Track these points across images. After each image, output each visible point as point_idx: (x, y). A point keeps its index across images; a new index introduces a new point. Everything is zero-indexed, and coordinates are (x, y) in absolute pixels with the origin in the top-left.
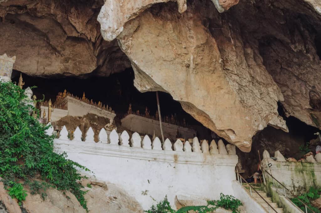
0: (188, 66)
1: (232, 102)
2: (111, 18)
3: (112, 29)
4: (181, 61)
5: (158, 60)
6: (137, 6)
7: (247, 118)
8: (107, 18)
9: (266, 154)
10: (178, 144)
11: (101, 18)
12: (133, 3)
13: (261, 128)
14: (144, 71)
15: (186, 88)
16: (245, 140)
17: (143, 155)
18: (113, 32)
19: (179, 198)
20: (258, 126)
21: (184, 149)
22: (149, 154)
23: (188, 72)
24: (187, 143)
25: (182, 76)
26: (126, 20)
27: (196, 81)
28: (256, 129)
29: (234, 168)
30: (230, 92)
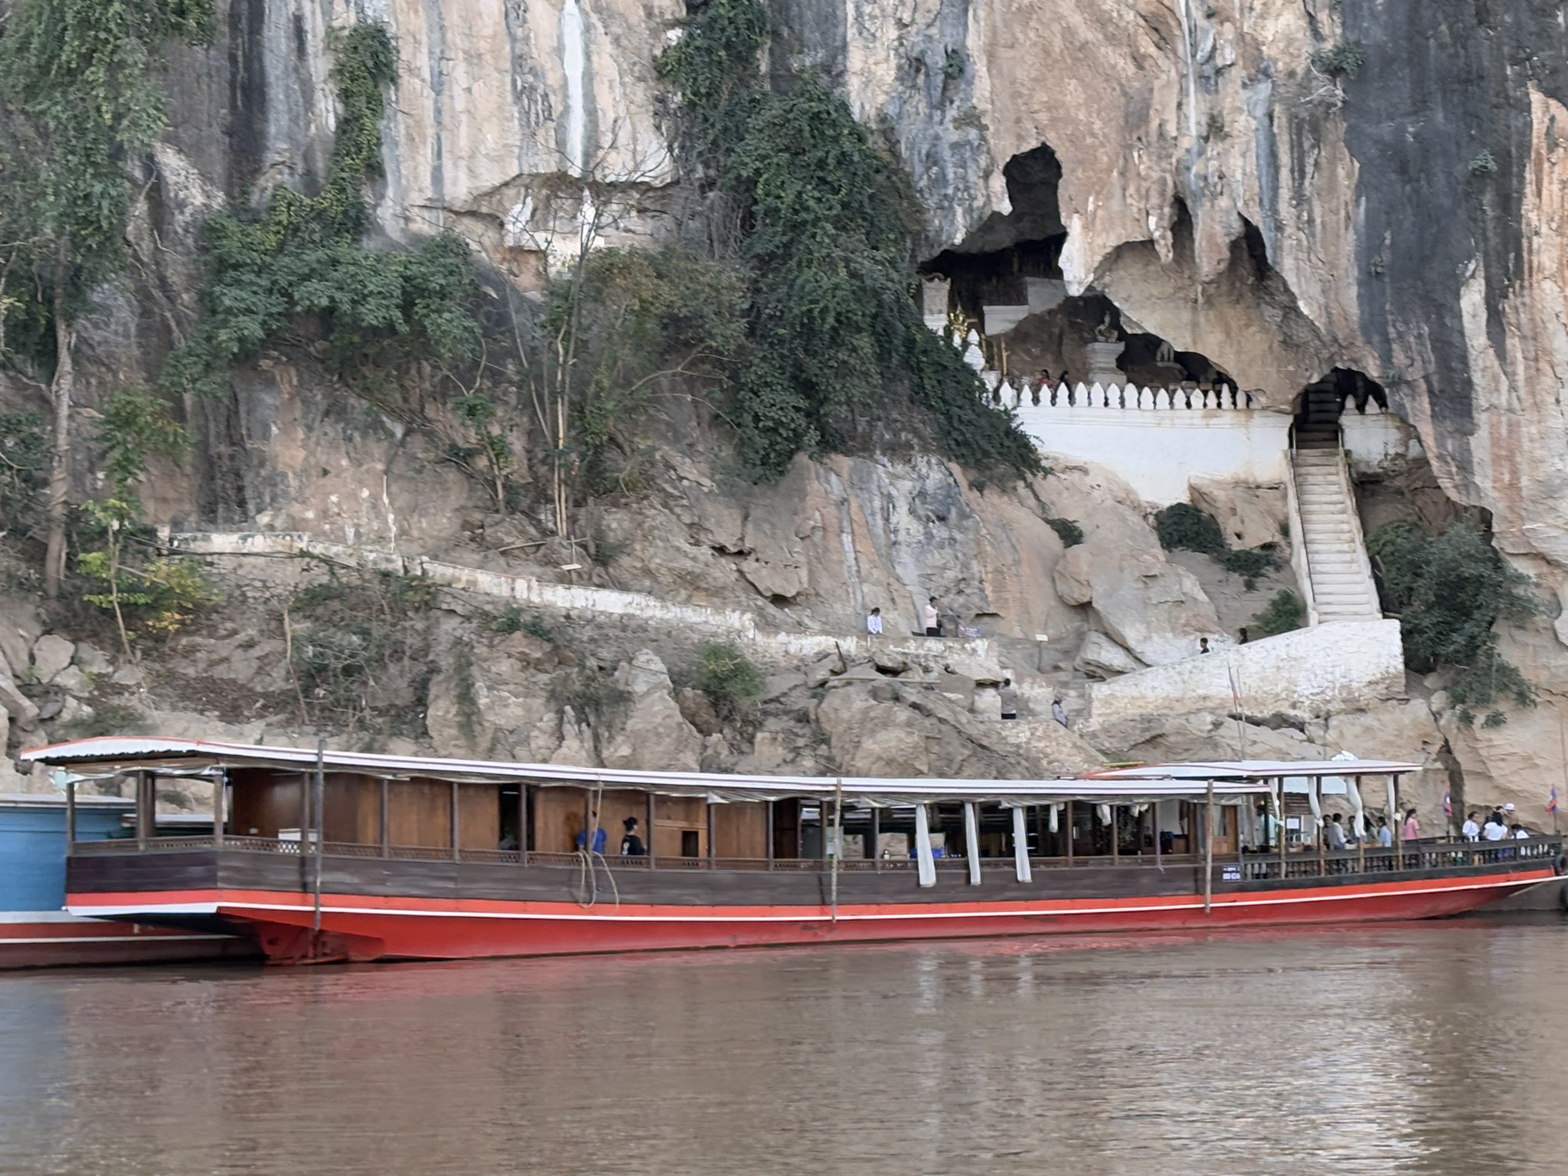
0: (1196, 301)
1: (1266, 346)
2: (1075, 262)
3: (1078, 279)
4: (1182, 295)
5: (1149, 299)
6: (1111, 244)
8: (1072, 263)
9: (1350, 403)
10: (1197, 396)
11: (1063, 261)
13: (1315, 380)
14: (1130, 316)
15: (1193, 331)
17: (1141, 421)
18: (1080, 283)
19: (1193, 481)
20: (1310, 377)
21: (1205, 405)
22: (1149, 417)
23: (1195, 309)
24: (1212, 395)
25: (1186, 316)
26: (1096, 264)
27: (1208, 321)
28: (1305, 382)
29: (1286, 431)
30: (1265, 330)
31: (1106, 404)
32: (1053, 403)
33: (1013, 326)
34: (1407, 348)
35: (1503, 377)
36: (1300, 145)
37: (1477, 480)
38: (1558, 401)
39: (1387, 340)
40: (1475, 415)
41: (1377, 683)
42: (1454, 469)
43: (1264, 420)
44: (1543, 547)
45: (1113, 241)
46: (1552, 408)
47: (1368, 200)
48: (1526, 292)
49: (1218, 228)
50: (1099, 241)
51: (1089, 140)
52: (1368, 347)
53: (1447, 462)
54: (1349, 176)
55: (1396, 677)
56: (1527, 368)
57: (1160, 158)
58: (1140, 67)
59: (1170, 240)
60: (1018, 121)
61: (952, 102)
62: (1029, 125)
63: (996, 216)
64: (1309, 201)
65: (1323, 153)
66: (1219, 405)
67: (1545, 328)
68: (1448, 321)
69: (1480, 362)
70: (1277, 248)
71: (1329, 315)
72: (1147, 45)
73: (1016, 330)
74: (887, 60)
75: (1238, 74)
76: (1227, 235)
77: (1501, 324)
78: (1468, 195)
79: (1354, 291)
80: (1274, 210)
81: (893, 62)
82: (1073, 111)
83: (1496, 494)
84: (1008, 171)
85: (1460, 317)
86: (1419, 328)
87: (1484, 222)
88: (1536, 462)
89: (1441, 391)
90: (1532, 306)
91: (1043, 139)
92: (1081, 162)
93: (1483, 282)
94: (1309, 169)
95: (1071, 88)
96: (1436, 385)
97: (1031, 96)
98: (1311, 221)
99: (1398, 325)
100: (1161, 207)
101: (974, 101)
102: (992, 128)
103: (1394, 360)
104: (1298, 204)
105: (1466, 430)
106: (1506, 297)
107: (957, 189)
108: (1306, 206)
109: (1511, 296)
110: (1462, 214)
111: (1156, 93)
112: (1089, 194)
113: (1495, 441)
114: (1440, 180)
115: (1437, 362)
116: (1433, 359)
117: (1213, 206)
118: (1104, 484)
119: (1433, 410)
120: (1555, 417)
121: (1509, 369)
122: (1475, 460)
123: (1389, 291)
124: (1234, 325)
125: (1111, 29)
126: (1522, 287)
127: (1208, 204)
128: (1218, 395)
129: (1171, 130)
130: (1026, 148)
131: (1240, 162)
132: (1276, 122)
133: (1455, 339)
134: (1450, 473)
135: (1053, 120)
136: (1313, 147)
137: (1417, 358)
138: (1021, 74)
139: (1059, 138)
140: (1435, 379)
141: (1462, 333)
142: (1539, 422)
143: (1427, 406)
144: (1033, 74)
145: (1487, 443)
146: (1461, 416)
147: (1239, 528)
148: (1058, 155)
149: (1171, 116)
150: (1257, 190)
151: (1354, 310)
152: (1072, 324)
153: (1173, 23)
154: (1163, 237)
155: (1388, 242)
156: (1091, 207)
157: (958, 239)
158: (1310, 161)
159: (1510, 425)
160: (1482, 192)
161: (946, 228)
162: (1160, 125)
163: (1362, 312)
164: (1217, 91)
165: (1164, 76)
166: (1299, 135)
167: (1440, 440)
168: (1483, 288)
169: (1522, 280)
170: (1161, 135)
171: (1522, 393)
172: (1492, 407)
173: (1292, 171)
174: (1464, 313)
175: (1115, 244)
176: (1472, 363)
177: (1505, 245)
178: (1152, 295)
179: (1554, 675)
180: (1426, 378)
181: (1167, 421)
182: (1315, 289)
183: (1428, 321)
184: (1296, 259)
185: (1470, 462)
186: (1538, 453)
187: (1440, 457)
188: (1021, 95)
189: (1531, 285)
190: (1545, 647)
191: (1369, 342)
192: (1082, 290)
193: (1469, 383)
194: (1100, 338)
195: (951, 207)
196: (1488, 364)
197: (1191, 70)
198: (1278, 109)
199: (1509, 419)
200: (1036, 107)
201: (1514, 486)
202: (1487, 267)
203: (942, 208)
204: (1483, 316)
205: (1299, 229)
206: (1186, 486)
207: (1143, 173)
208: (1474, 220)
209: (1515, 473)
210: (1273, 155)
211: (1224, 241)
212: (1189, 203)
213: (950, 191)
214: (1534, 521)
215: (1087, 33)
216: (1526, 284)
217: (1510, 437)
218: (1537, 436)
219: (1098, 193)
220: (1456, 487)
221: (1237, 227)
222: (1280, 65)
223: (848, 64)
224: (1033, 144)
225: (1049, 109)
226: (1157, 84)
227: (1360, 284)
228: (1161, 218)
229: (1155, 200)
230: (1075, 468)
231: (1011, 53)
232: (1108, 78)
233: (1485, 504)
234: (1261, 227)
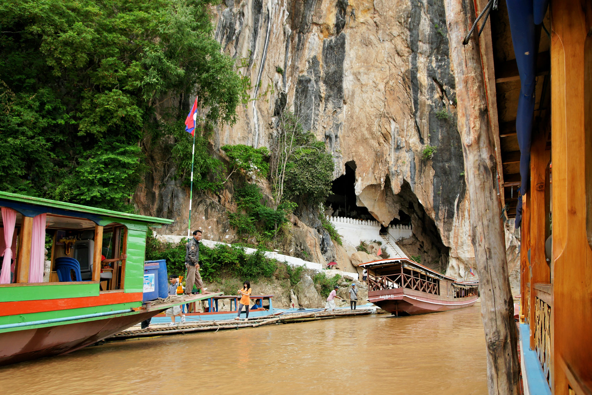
2: (358, 188)
3: (358, 192)
11: (356, 188)
12: (366, 183)
23: (375, 202)
25: (373, 203)
26: (363, 189)
28: (391, 220)
29: (379, 231)
30: (386, 208)
34: (442, 212)
35: (457, 219)
36: (421, 166)
37: (450, 241)
39: (438, 210)
40: (452, 227)
42: (446, 239)
45: (368, 184)
47: (437, 179)
49: (398, 182)
51: (364, 161)
52: (433, 212)
54: (432, 174)
56: (461, 218)
57: (385, 166)
58: (380, 145)
59: (385, 185)
60: (349, 154)
61: (335, 147)
62: (351, 155)
63: (343, 175)
64: (422, 178)
65: (427, 168)
70: (414, 188)
71: (426, 203)
72: (382, 140)
75: (404, 149)
77: (459, 208)
78: (459, 180)
79: (432, 198)
80: (414, 180)
82: (361, 154)
83: (453, 245)
84: (345, 166)
85: (454, 206)
88: (462, 238)
89: (446, 222)
90: (464, 205)
91: (353, 159)
92: (362, 165)
95: (361, 148)
97: (352, 149)
98: (423, 183)
99: (441, 207)
100: (384, 177)
101: (341, 148)
103: (438, 215)
105: (449, 230)
106: (461, 203)
110: (458, 184)
111: (384, 151)
113: (455, 233)
114: (454, 176)
115: (447, 216)
116: (446, 214)
119: (444, 226)
123: (441, 199)
125: (374, 136)
126: (463, 201)
127: (396, 177)
129: (388, 160)
130: (350, 160)
131: (406, 168)
132: (415, 160)
134: (444, 240)
135: (356, 155)
136: (424, 166)
137: (444, 214)
138: (351, 143)
139: (357, 159)
140: (446, 219)
142: (462, 230)
145: (453, 233)
146: (449, 227)
148: (356, 163)
149: (388, 157)
150: (410, 175)
151: (432, 202)
153: (390, 136)
154: (383, 184)
155: (441, 188)
156: (364, 175)
157: (334, 179)
158: (423, 170)
160: (462, 180)
161: (332, 177)
162: (385, 159)
163: (434, 203)
164: (399, 152)
165: (386, 148)
166: (421, 164)
167: (444, 232)
168: (458, 201)
169: (464, 199)
170: (386, 161)
171: (460, 223)
172: (455, 226)
173: (419, 171)
176: (454, 216)
177: (463, 193)
182: (423, 198)
183: (448, 206)
184: (419, 191)
185: (449, 237)
187: (444, 236)
188: (350, 148)
189: (465, 201)
191: (434, 210)
192: (359, 194)
193: (452, 221)
198: (416, 157)
199: (457, 229)
200: (352, 151)
201: (457, 243)
202: (460, 196)
205: (419, 184)
209: (458, 240)
210: (415, 167)
211: (400, 185)
212: (390, 176)
214: (459, 250)
215: (367, 135)
217: (457, 232)
218: (461, 233)
219: (366, 173)
220: (445, 243)
221: (403, 182)
222: (414, 149)
224: (351, 160)
225: (355, 152)
226: (384, 149)
227: (434, 197)
228: (383, 179)
229: (382, 175)
231: (348, 138)
232: (371, 147)
233: (451, 246)
234: (410, 183)
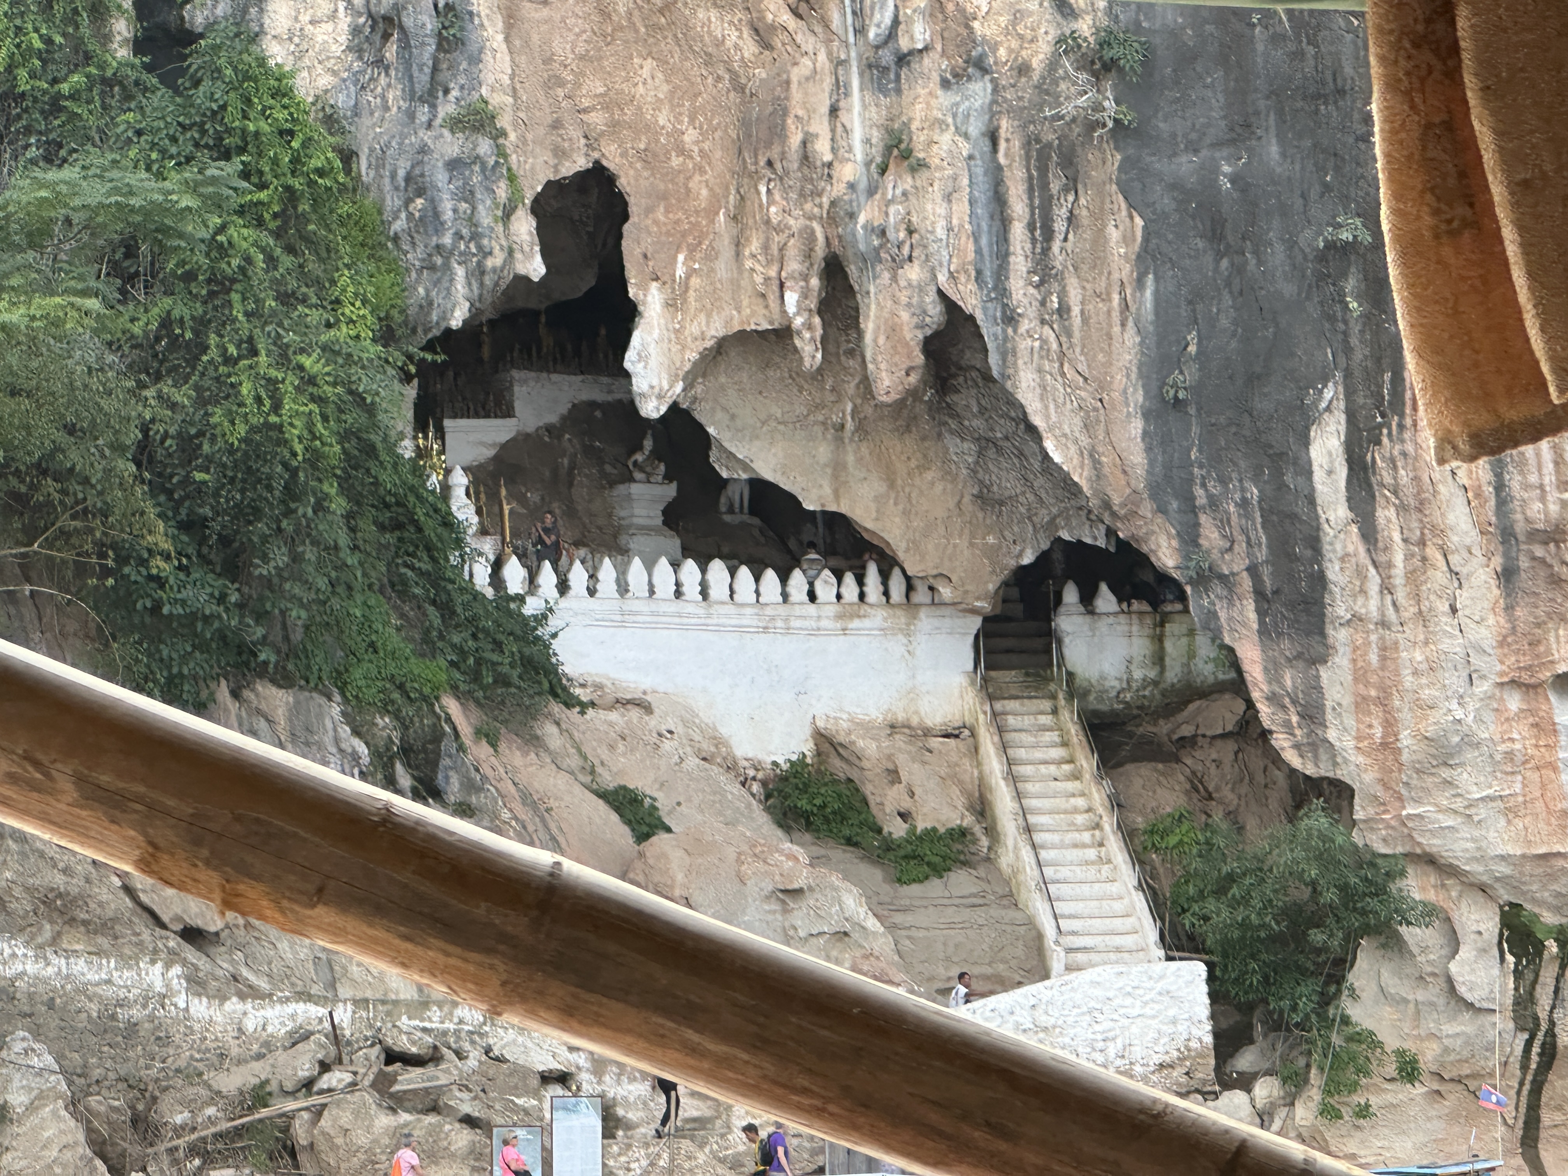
0: (840, 428)
1: (951, 504)
2: (653, 362)
3: (656, 390)
4: (821, 418)
5: (765, 422)
6: (713, 333)
7: (991, 540)
8: (647, 363)
9: (1071, 594)
10: (826, 582)
11: (633, 363)
12: (704, 323)
13: (1028, 559)
14: (733, 450)
15: (835, 477)
16: (978, 599)
17: (734, 622)
19: (821, 724)
20: (1020, 555)
21: (839, 597)
22: (749, 616)
23: (839, 440)
24: (849, 579)
25: (824, 451)
26: (688, 366)
27: (860, 460)
28: (1013, 563)
29: (971, 639)
30: (948, 475)
31: (678, 594)
32: (592, 592)
33: (490, 453)
34: (1224, 522)
35: (1372, 571)
36: (1045, 186)
37: (1332, 735)
38: (1454, 610)
39: (1190, 508)
40: (1330, 631)
41: (1171, 1066)
42: (1295, 719)
43: (936, 622)
44: (1432, 844)
45: (717, 329)
46: (1445, 622)
47: (1157, 280)
48: (1407, 435)
49: (905, 316)
50: (694, 329)
51: (676, 161)
52: (1160, 519)
53: (1284, 707)
54: (1126, 240)
55: (1201, 1055)
56: (1408, 557)
57: (802, 195)
58: (766, 45)
59: (819, 332)
60: (556, 125)
61: (446, 91)
62: (574, 132)
63: (523, 280)
64: (1060, 278)
65: (1083, 201)
66: (862, 596)
67: (1435, 493)
68: (1288, 478)
69: (1338, 546)
70: (1007, 353)
71: (1096, 464)
73: (496, 458)
74: (333, 16)
75: (934, 65)
76: (919, 327)
77: (1370, 486)
78: (1322, 277)
79: (1137, 426)
80: (1001, 291)
81: (344, 22)
82: (648, 112)
83: (1361, 759)
84: (538, 208)
85: (1309, 473)
86: (1243, 490)
87: (1346, 322)
88: (1423, 708)
89: (1276, 592)
90: (1416, 459)
91: (596, 155)
92: (664, 197)
93: (1343, 418)
94: (1060, 226)
95: (645, 73)
96: (1268, 584)
97: (578, 85)
98: (1063, 310)
99: (1210, 484)
100: (806, 278)
101: (484, 91)
102: (512, 136)
103: (1202, 541)
104: (1042, 282)
105: (1315, 656)
106: (1378, 442)
107: (458, 236)
108: (1056, 286)
109: (1385, 440)
110: (1313, 310)
111: (794, 86)
112: (678, 250)
113: (1360, 675)
114: (1277, 255)
115: (1269, 547)
116: (1264, 540)
117: (894, 278)
118: (679, 730)
119: (1261, 622)
120: (1452, 636)
121: (1382, 558)
122: (1329, 704)
123: (1195, 430)
124: (901, 468)
126: (1401, 427)
127: (886, 275)
128: (860, 581)
129: (823, 149)
130: (568, 169)
131: (941, 210)
132: (1002, 146)
133: (1301, 509)
134: (1288, 724)
135: (614, 125)
136: (1066, 190)
137: (1240, 538)
138: (562, 48)
139: (624, 155)
140: (1266, 573)
141: (1311, 500)
142: (1426, 643)
143: (1252, 616)
144: (581, 49)
145: (1348, 677)
146: (1308, 634)
147: (906, 804)
148: (624, 183)
149: (821, 127)
150: (971, 256)
151: (1137, 457)
152: (589, 451)
154: (810, 327)
155: (1192, 349)
156: (680, 271)
157: (456, 321)
158: (1061, 213)
159: (1383, 649)
160: (1344, 275)
161: (438, 300)
162: (804, 143)
163: (1152, 463)
164: (899, 91)
165: (806, 62)
166: (1043, 170)
167: (1273, 671)
168: (1343, 428)
169: (1402, 415)
170: (806, 158)
171: (1401, 594)
172: (1356, 619)
173: (1031, 227)
174: (1316, 468)
175: (721, 333)
176: (1326, 547)
177: (1378, 360)
178: (770, 417)
179: (1446, 1050)
180: (1253, 570)
181: (780, 624)
182: (1073, 424)
183: (1256, 479)
184: (1040, 370)
185: (1321, 708)
186: (1426, 694)
187: (1272, 699)
188: (561, 83)
189: (1415, 424)
190: (1432, 1004)
191: (1162, 510)
192: (663, 409)
193: (1320, 581)
194: (638, 475)
195: (447, 266)
196: (1351, 549)
197: (853, 54)
198: (1005, 125)
199: (1382, 638)
200: (586, 103)
201: (1389, 745)
202: (1349, 395)
203: (432, 268)
204: (1342, 472)
205: (1043, 322)
206: (808, 731)
207: (775, 221)
208: (1331, 319)
209: (1390, 724)
210: (999, 199)
211: (914, 337)
212: (852, 271)
213: (447, 240)
214: (1418, 801)
216: (1408, 421)
217: (1383, 668)
218: (1424, 666)
219: (692, 250)
220: (1297, 746)
221: (935, 312)
222: (1002, 53)
223: (267, 21)
224: (581, 163)
225: (606, 107)
226: (796, 74)
227: (1147, 415)
228: (805, 295)
229: (794, 265)
230: (629, 702)
231: (541, 11)
232: (709, 61)
233: (1343, 774)
234: (979, 316)
